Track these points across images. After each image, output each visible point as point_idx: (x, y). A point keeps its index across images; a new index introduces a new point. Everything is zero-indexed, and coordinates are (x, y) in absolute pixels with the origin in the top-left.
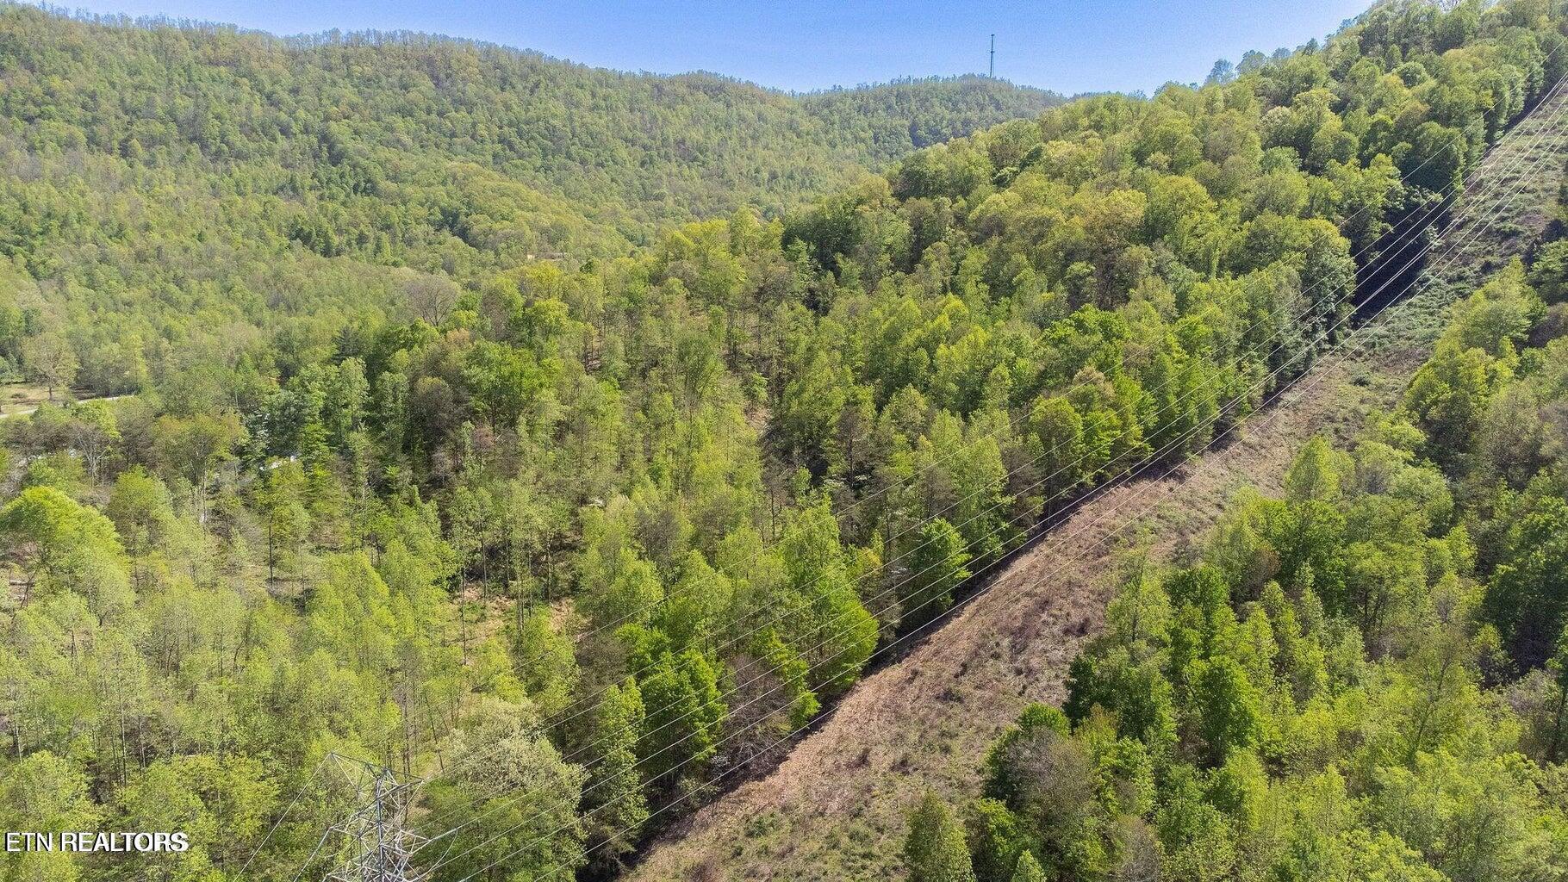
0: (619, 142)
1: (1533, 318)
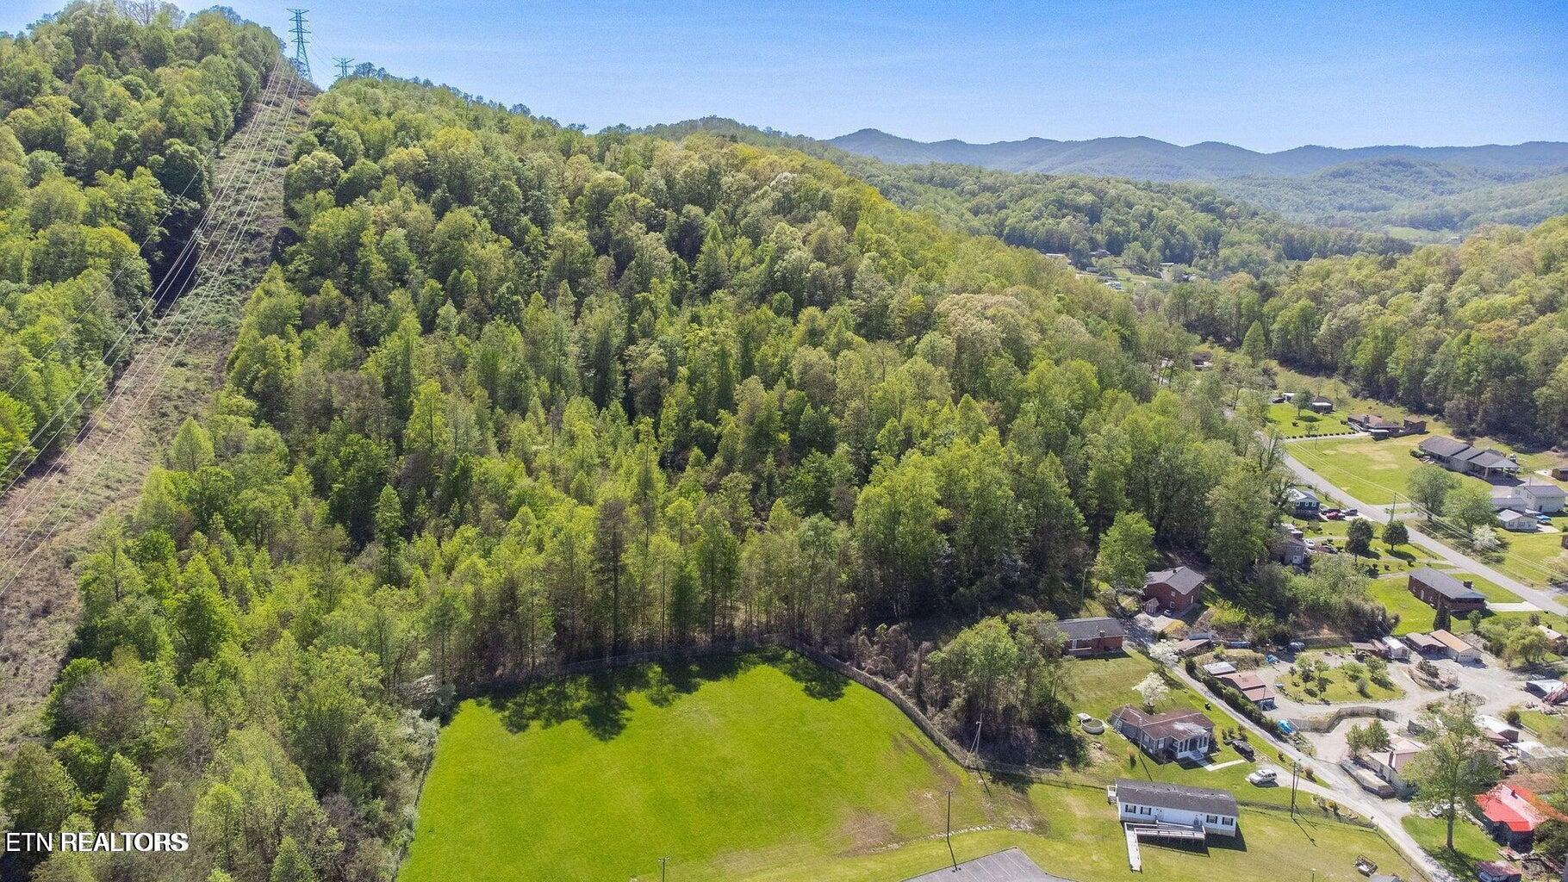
1: (300, 308)
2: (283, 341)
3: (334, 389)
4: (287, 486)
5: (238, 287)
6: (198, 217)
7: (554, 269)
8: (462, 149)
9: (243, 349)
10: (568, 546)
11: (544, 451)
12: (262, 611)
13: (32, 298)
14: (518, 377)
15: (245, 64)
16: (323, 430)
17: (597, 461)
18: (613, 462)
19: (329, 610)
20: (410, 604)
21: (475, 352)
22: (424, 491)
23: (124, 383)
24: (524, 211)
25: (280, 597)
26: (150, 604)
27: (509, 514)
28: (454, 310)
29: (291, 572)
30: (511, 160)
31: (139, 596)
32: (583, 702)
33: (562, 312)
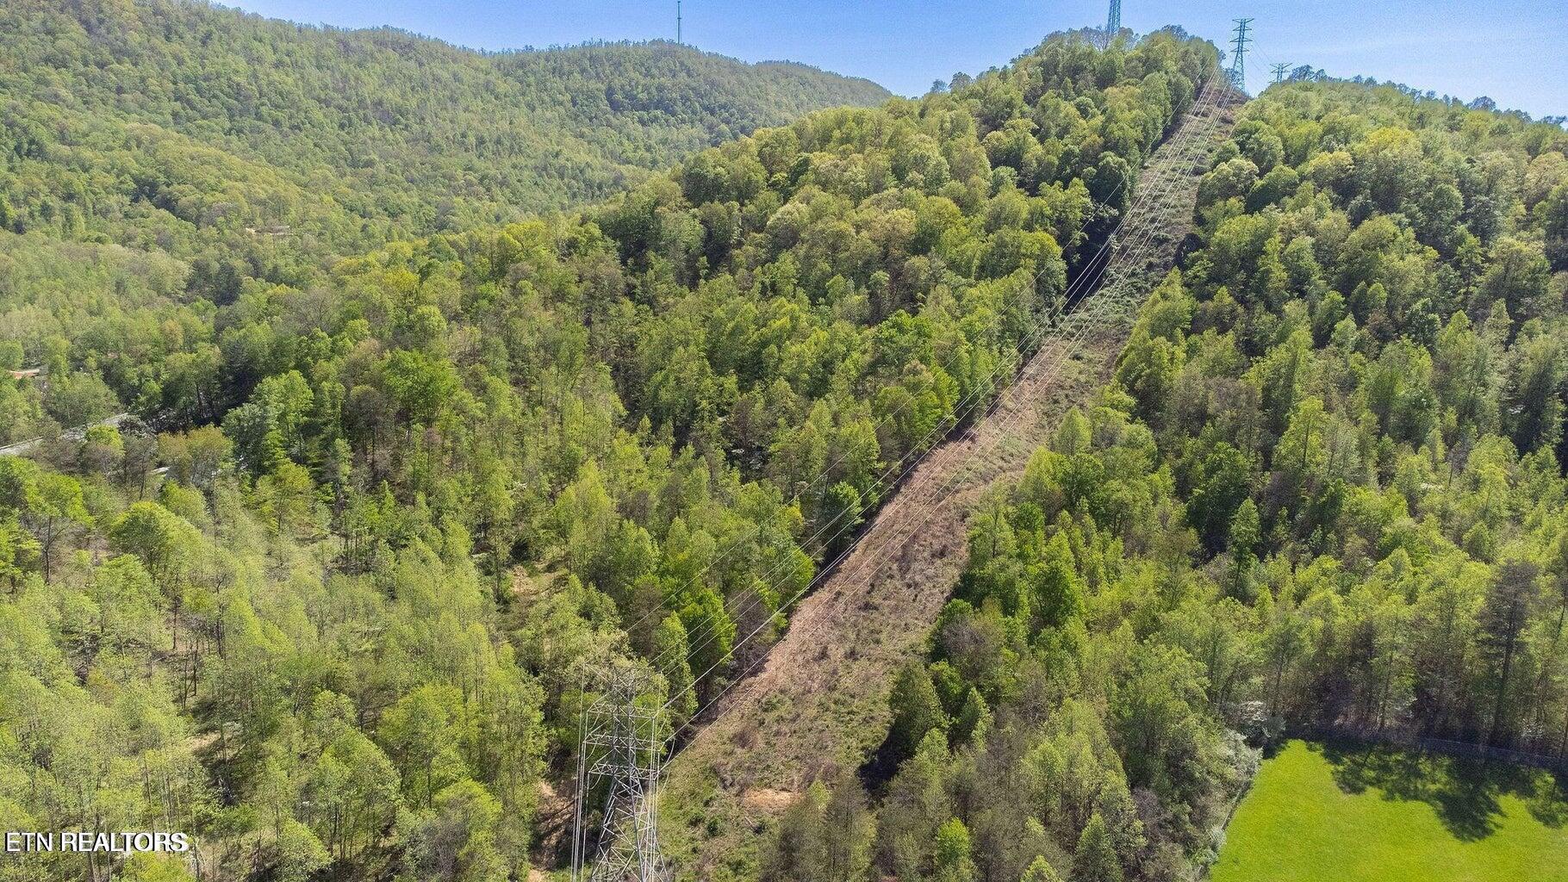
0: (312, 102)
1: (1192, 313)
2: (1170, 344)
3: (1211, 395)
4: (1150, 483)
5: (1139, 290)
6: (1116, 221)
7: (1489, 285)
8: (1396, 151)
9: (1132, 348)
10: (1448, 604)
11: (1435, 492)
12: (1109, 595)
13: (974, 292)
14: (1417, 405)
15: (1183, 78)
16: (1194, 434)
17: (1506, 513)
18: (1529, 519)
19: (1170, 609)
20: (1251, 624)
21: (1370, 372)
22: (1285, 512)
23: (1030, 370)
24: (1463, 219)
25: (1126, 587)
26: (1017, 567)
27: (1381, 554)
28: (1353, 325)
29: (1140, 565)
30: (1457, 162)
31: (1011, 557)
32: (1439, 786)
33: (1491, 336)
